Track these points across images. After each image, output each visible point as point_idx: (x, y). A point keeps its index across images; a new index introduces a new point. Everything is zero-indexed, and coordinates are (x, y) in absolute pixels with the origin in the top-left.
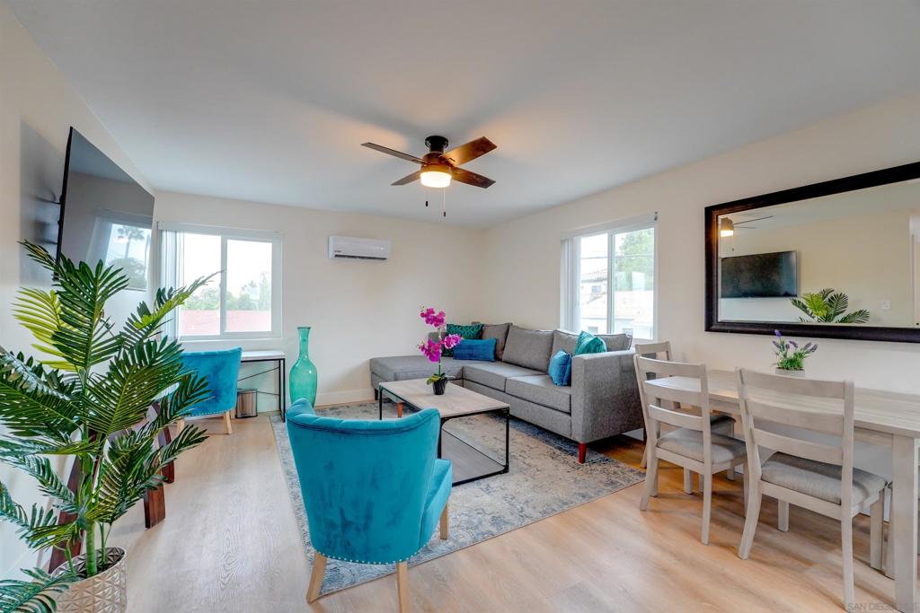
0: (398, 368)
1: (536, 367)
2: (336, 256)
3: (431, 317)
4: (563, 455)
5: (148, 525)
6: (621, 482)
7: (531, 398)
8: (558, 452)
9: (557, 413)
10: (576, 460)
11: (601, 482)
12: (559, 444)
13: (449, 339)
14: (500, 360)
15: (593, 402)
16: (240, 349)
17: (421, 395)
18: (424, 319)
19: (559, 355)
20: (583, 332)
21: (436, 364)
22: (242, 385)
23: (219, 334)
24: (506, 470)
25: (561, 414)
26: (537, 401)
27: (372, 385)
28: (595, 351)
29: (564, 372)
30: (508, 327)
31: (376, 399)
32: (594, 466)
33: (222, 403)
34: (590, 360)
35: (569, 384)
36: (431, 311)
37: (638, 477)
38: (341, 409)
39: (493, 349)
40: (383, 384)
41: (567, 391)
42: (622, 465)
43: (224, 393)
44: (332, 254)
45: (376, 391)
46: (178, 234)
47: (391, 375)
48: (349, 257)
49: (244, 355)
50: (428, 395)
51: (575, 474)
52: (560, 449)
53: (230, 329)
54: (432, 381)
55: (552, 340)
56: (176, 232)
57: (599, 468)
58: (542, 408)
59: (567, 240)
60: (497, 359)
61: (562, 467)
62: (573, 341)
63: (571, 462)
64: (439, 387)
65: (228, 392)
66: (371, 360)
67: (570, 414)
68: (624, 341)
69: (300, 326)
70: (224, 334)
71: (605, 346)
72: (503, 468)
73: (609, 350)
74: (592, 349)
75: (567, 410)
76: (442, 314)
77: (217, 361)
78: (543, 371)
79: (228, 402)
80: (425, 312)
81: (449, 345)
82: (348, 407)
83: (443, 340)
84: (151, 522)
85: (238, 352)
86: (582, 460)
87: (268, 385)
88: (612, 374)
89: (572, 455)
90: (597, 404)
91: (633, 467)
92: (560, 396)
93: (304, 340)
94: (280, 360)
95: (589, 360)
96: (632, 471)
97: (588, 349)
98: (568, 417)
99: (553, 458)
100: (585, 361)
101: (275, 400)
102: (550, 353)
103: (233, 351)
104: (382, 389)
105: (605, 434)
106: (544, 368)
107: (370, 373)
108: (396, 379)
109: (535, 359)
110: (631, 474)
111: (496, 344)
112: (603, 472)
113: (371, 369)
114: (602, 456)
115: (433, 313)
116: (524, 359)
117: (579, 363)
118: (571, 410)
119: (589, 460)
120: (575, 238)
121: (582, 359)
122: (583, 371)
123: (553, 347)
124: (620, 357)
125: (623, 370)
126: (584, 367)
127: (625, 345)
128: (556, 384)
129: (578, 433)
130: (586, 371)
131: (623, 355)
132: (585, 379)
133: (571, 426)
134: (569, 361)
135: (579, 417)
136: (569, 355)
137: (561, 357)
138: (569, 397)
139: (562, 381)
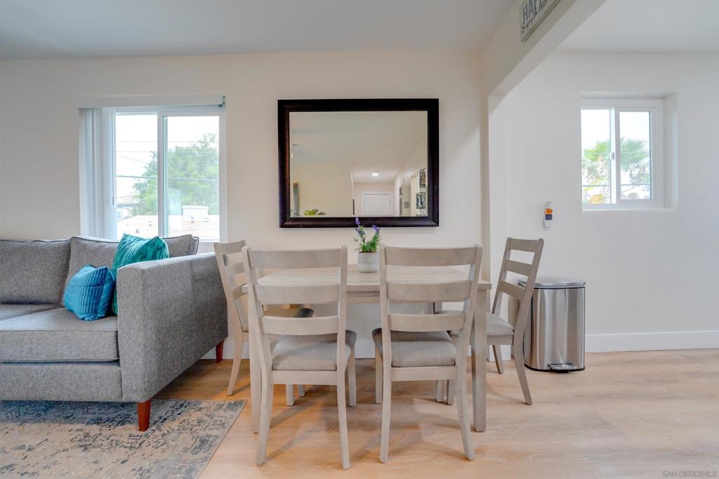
1: (34, 299)
4: (106, 432)
6: (214, 433)
7: (25, 356)
8: (94, 429)
9: (90, 367)
10: (133, 429)
11: (186, 450)
15: (159, 332)
19: (83, 273)
20: (126, 236)
25: (98, 367)
26: (44, 358)
28: (154, 258)
29: (98, 298)
32: (165, 427)
34: (151, 270)
35: (110, 312)
37: (230, 413)
41: (108, 325)
42: (204, 404)
51: (137, 459)
52: (98, 421)
55: (66, 254)
57: (175, 425)
59: (92, 111)
61: (109, 458)
62: (109, 251)
63: (125, 439)
67: (117, 362)
68: (188, 244)
71: (167, 251)
73: (171, 257)
74: (150, 254)
75: (114, 358)
78: (53, 303)
86: (144, 425)
88: (181, 289)
89: (122, 423)
91: (219, 400)
92: (93, 337)
95: (149, 270)
96: (220, 407)
97: (142, 255)
98: (114, 368)
99: (85, 448)
100: (143, 271)
102: (65, 271)
106: (53, 298)
109: (35, 283)
110: (221, 412)
112: (181, 430)
114: (172, 403)
117: (132, 277)
118: (118, 356)
119: (156, 418)
120: (105, 109)
121: (136, 270)
122: (141, 287)
123: (71, 262)
124: (191, 263)
125: (195, 280)
126: (141, 282)
127: (191, 249)
128: (83, 319)
129: (134, 388)
130: (145, 287)
131: (194, 260)
132: (143, 300)
133: (121, 381)
134: (107, 278)
135: (135, 363)
136: (106, 269)
137: (88, 275)
138: (114, 334)
139: (96, 312)
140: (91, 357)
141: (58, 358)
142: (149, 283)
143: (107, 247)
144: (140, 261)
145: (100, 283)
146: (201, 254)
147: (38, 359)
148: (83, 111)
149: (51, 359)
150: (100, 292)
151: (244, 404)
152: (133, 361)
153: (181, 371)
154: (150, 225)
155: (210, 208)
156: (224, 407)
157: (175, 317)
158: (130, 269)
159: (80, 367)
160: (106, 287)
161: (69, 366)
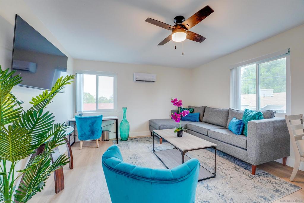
0: (160, 124)
1: (220, 125)
2: (136, 81)
3: (176, 102)
4: (241, 169)
5: (56, 192)
6: (283, 190)
7: (222, 140)
8: (238, 167)
9: (238, 148)
10: (250, 172)
11: (270, 189)
12: (236, 162)
13: (184, 112)
14: (202, 121)
15: (260, 145)
16: (102, 116)
17: (172, 137)
18: (173, 103)
19: (235, 120)
20: (246, 109)
21: (178, 123)
22: (104, 129)
23: (96, 110)
24: (214, 176)
25: (240, 149)
26: (226, 142)
27: (150, 130)
28: (258, 119)
29: (239, 129)
30: (205, 108)
31: (151, 135)
32: (261, 178)
33: (95, 136)
36: (176, 100)
37: (291, 188)
38: (138, 139)
39: (198, 117)
40: (155, 131)
41: (243, 138)
42: (277, 178)
43: (96, 132)
44: (134, 80)
45: (151, 133)
46: (82, 74)
47: (157, 127)
48: (141, 81)
49: (104, 118)
50: (175, 137)
51: (252, 181)
52: (238, 165)
53: (99, 108)
54: (177, 131)
55: (228, 113)
56: (81, 74)
57: (265, 179)
58: (228, 145)
59: (234, 69)
60: (200, 121)
61: (244, 177)
62: (241, 114)
63: (247, 174)
64: (179, 134)
65: (97, 132)
66: (149, 120)
67: (246, 149)
68: (271, 114)
69: (123, 107)
70: (97, 110)
71: (263, 116)
72: (213, 175)
73: (264, 119)
74: (257, 117)
75: (245, 148)
76: (180, 101)
77: (93, 120)
78: (224, 127)
79: (97, 136)
80: (173, 100)
81: (184, 115)
82: (141, 138)
83: (182, 113)
84: (58, 190)
85: (101, 116)
86: (254, 173)
87: (113, 129)
88: (269, 131)
89: (246, 169)
90: (263, 146)
91: (285, 180)
92: (241, 140)
93: (125, 112)
94: (116, 120)
96: (286, 183)
97: (254, 117)
98: (245, 151)
100: (256, 124)
101: (115, 135)
102: (227, 119)
103: (99, 116)
104: (154, 133)
105: (266, 161)
106: (224, 125)
107: (149, 125)
108: (160, 129)
109: (220, 120)
111: (200, 115)
112: (268, 181)
113: (149, 124)
115: (177, 100)
116: (214, 121)
117: (253, 125)
118: (247, 148)
119: (257, 173)
120: (238, 67)
121: (254, 123)
122: (256, 129)
123: (229, 116)
124: (273, 122)
125: (275, 129)
126: (255, 127)
127: (272, 116)
128: (235, 134)
129: (252, 159)
130: (257, 129)
131: (274, 121)
132: (256, 133)
133: (247, 156)
134: (242, 123)
135: (252, 152)
136: (242, 120)
137: (237, 122)
138: (246, 141)
139: (239, 133)
140: (239, 146)
141: (230, 143)
142: (258, 127)
143: (240, 112)
144: (254, 120)
145: (240, 124)
146: (276, 118)
147: (225, 142)
148: (231, 70)
149: (228, 143)
150: (240, 127)
151: (300, 189)
152: (252, 151)
153: (267, 162)
154: (244, 99)
155: (274, 89)
156: (288, 184)
157: (266, 141)
158: (252, 122)
159: (235, 147)
160: (242, 126)
161: (233, 146)
